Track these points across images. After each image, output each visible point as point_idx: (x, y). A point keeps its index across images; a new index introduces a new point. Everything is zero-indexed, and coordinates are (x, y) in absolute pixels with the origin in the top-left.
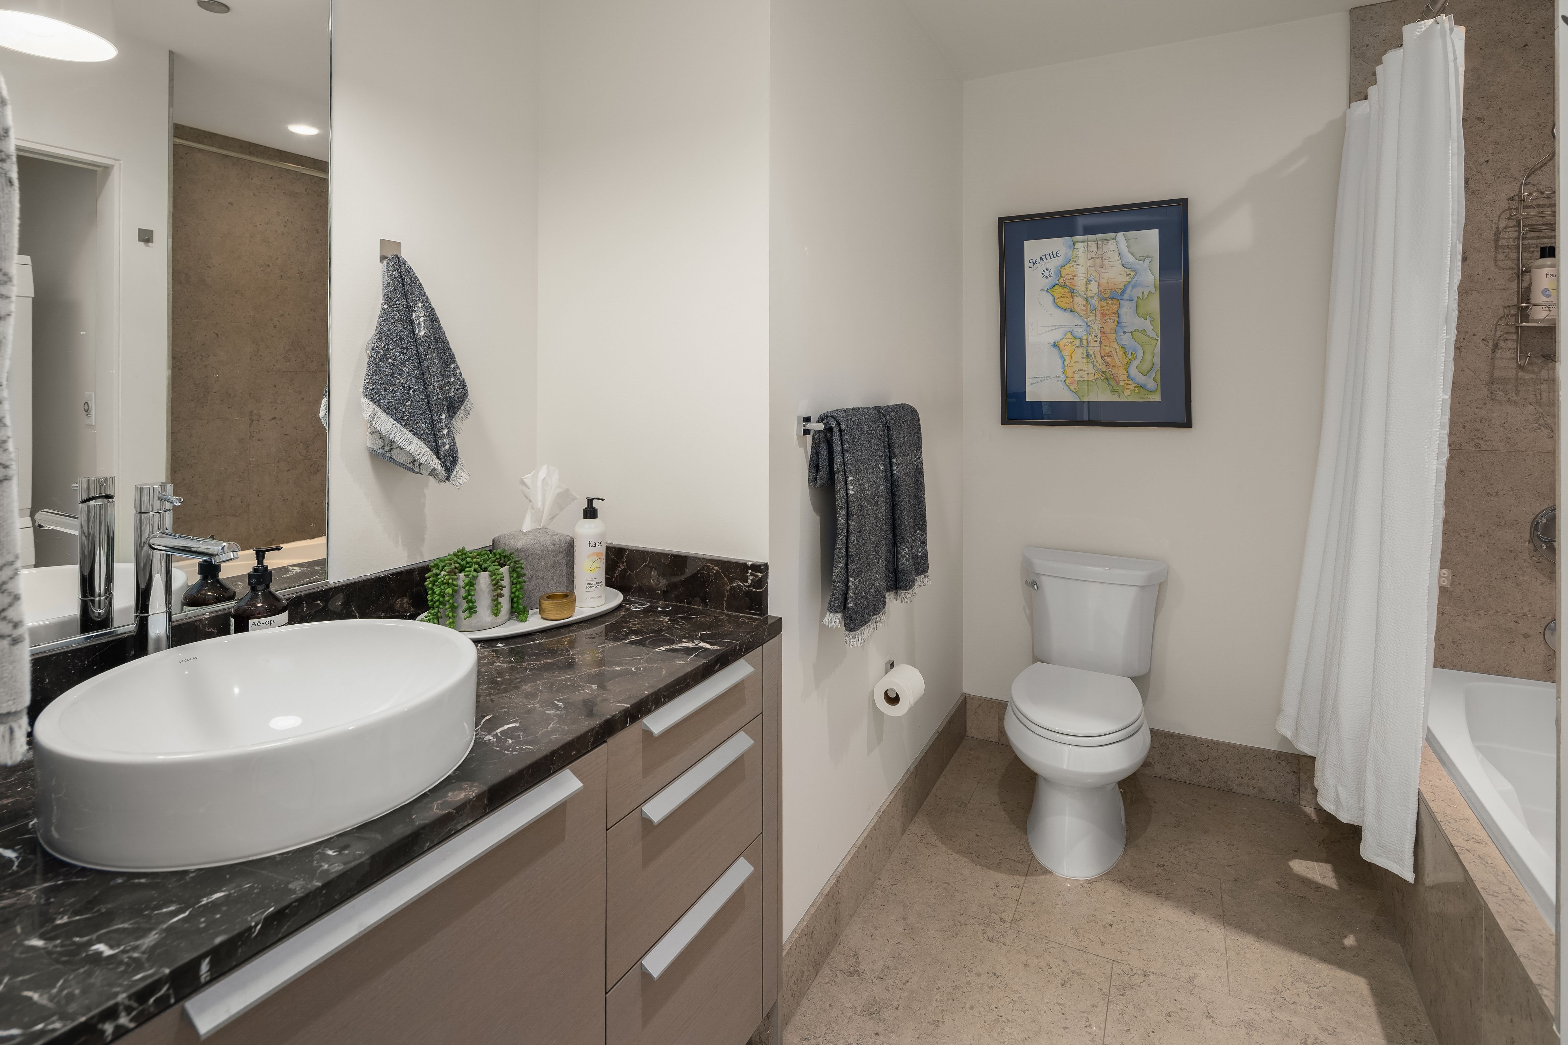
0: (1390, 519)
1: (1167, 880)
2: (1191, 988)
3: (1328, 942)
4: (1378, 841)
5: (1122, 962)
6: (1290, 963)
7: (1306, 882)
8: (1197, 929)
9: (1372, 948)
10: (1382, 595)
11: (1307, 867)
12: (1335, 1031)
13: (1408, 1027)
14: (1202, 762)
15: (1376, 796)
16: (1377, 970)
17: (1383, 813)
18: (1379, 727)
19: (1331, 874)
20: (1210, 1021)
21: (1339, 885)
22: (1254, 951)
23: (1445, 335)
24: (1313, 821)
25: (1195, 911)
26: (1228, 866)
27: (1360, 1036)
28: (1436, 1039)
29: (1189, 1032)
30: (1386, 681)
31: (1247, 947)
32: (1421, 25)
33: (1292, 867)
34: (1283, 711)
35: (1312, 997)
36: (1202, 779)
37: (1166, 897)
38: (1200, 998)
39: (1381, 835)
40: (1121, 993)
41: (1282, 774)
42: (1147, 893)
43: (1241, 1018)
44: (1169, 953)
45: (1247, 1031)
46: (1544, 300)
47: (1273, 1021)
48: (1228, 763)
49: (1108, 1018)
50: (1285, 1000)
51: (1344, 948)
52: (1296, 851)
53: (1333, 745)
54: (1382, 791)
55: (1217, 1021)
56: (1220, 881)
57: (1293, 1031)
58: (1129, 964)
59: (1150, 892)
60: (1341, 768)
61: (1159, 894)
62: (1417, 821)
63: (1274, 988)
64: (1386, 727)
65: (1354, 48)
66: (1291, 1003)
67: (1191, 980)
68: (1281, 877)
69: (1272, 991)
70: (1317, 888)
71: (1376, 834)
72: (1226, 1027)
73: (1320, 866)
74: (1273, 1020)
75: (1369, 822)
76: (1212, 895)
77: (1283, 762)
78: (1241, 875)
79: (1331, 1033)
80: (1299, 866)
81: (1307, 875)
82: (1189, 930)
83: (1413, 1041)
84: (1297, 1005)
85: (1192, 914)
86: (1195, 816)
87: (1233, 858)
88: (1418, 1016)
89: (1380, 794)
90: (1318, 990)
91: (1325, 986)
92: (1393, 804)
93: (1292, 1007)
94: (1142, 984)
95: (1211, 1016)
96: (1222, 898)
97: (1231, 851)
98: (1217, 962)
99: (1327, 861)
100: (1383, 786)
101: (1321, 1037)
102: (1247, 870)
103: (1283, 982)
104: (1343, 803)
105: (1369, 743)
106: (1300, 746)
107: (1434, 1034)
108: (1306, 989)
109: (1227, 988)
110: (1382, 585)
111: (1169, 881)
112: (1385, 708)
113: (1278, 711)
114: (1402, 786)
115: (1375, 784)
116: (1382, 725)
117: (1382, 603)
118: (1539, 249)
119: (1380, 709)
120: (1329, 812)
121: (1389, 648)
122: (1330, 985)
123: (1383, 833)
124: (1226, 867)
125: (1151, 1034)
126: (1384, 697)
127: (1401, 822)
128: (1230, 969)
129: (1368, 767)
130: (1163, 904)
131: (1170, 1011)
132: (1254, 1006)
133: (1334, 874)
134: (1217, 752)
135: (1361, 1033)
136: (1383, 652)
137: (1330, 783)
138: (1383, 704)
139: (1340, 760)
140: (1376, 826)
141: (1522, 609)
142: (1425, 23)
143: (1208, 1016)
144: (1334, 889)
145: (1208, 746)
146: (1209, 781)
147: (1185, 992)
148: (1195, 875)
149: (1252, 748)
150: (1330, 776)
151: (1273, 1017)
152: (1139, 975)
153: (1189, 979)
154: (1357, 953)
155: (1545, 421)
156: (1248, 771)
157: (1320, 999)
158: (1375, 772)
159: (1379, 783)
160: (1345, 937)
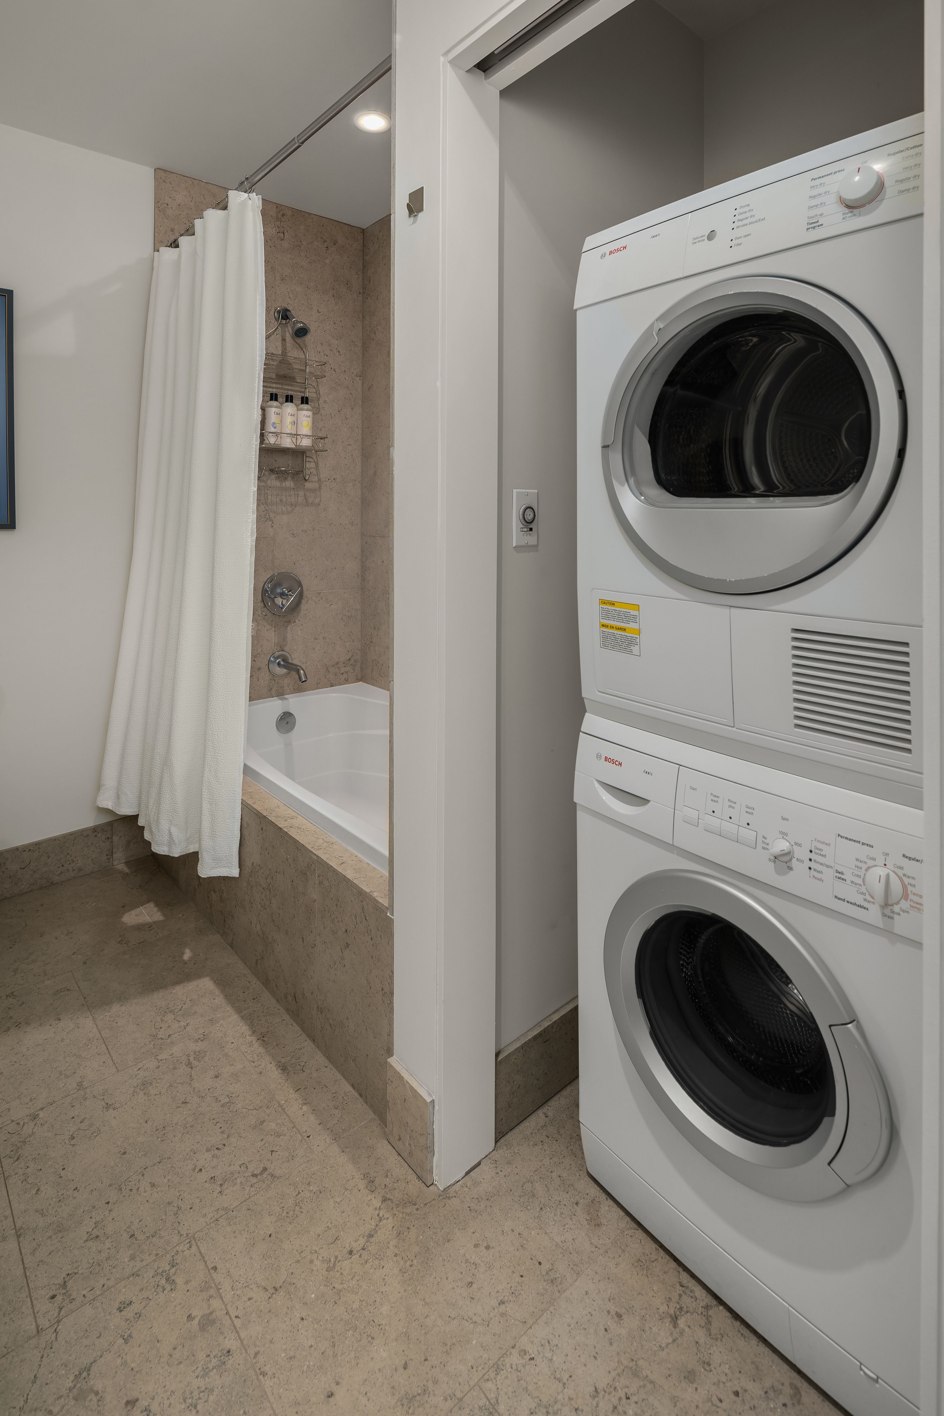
0: (219, 589)
1: (21, 1005)
2: (83, 1093)
3: (173, 967)
4: (213, 856)
5: (5, 1124)
6: (154, 1005)
7: (139, 928)
8: (67, 1033)
9: (203, 949)
10: (214, 652)
11: (136, 915)
12: (204, 1035)
13: (246, 993)
14: (24, 869)
15: (210, 820)
16: (212, 964)
17: (217, 831)
18: (212, 762)
19: (155, 909)
20: (111, 1110)
21: (164, 915)
22: (123, 1015)
23: (255, 441)
24: (127, 874)
25: (59, 1016)
26: (74, 954)
27: (221, 1025)
28: (264, 988)
29: (97, 1137)
30: (217, 722)
31: (116, 1016)
32: (241, 195)
33: (125, 922)
34: (104, 785)
35: (180, 1020)
36: (23, 887)
37: (27, 1023)
38: (94, 1097)
39: (215, 850)
40: (15, 1158)
41: (98, 845)
42: (5, 1033)
43: (135, 1085)
44: (50, 1076)
45: (144, 1092)
46: (272, 430)
47: (160, 1066)
48: (49, 857)
49: (11, 1198)
50: (162, 1039)
51: (186, 963)
52: (124, 907)
53: (167, 794)
54: (216, 814)
55: (117, 1105)
56: (72, 972)
57: (177, 1060)
58: (13, 1121)
59: (9, 1029)
60: (174, 810)
61: (18, 1025)
62: (241, 825)
63: (151, 1035)
64: (217, 760)
65: (158, 202)
66: (167, 1038)
67: (80, 1085)
68: (120, 936)
69: (150, 1040)
70: (150, 927)
71: (211, 851)
72: (126, 1104)
73: (145, 908)
74: (160, 1064)
75: (206, 844)
76: (69, 990)
77: (99, 833)
78: (88, 956)
79: (203, 1039)
80: (131, 918)
81: (139, 921)
82: (60, 1040)
83: (252, 1000)
84: (172, 1036)
85: (57, 1022)
86: (27, 926)
87: (75, 944)
88: (248, 979)
89: (214, 817)
90: (182, 1011)
91: (185, 1004)
92: (223, 820)
93: (169, 1041)
94: (34, 1131)
95: (110, 1105)
96: (79, 987)
97: (71, 938)
98: (96, 1051)
99: (148, 901)
100: (217, 809)
101: (198, 1049)
102: (91, 947)
103: (155, 1025)
104: (176, 841)
105: (204, 778)
106: (122, 811)
107: (261, 985)
108: (173, 1017)
109: (114, 1067)
110: (214, 644)
111: (24, 1005)
112: (217, 744)
113: (99, 786)
114: (230, 803)
115: (209, 810)
116: (215, 759)
117: (214, 658)
118: (270, 395)
119: (213, 746)
120: (163, 854)
121: (220, 694)
122: (188, 1000)
123: (217, 848)
124: (73, 956)
125: (63, 1173)
126: (216, 736)
127: (230, 832)
128: (110, 1048)
129: (203, 799)
130: (26, 1032)
131: (71, 1134)
132: (140, 1065)
133: (157, 909)
134: (39, 852)
135: (221, 1022)
136: (214, 699)
137: (164, 828)
138: (215, 741)
139: (173, 805)
140: (211, 845)
141: (257, 650)
142: (243, 195)
143: (108, 1106)
144: (162, 921)
145: (30, 850)
146: (30, 885)
147: (79, 1102)
148: (47, 983)
149: (72, 833)
150: (164, 822)
151: (159, 1062)
152: (27, 1123)
153: (78, 1087)
154: (195, 961)
155: (269, 516)
156: (68, 856)
157: (186, 1018)
158: (209, 800)
159: (213, 808)
160: (183, 954)
